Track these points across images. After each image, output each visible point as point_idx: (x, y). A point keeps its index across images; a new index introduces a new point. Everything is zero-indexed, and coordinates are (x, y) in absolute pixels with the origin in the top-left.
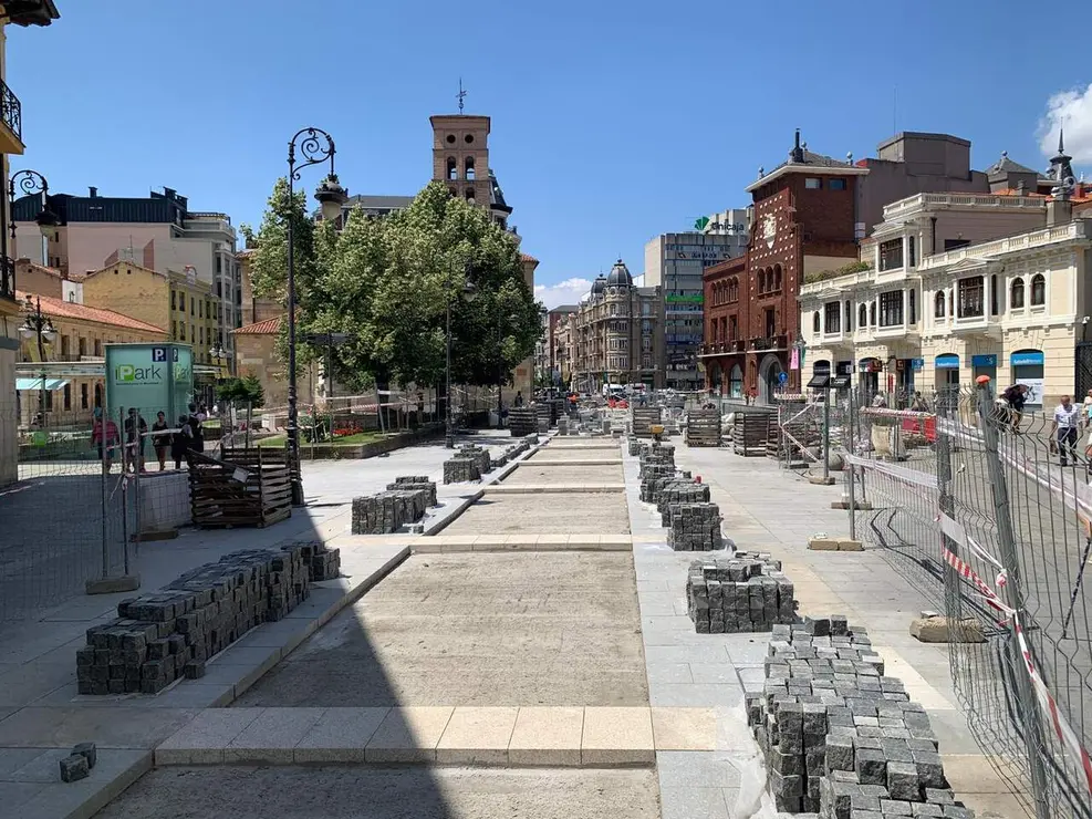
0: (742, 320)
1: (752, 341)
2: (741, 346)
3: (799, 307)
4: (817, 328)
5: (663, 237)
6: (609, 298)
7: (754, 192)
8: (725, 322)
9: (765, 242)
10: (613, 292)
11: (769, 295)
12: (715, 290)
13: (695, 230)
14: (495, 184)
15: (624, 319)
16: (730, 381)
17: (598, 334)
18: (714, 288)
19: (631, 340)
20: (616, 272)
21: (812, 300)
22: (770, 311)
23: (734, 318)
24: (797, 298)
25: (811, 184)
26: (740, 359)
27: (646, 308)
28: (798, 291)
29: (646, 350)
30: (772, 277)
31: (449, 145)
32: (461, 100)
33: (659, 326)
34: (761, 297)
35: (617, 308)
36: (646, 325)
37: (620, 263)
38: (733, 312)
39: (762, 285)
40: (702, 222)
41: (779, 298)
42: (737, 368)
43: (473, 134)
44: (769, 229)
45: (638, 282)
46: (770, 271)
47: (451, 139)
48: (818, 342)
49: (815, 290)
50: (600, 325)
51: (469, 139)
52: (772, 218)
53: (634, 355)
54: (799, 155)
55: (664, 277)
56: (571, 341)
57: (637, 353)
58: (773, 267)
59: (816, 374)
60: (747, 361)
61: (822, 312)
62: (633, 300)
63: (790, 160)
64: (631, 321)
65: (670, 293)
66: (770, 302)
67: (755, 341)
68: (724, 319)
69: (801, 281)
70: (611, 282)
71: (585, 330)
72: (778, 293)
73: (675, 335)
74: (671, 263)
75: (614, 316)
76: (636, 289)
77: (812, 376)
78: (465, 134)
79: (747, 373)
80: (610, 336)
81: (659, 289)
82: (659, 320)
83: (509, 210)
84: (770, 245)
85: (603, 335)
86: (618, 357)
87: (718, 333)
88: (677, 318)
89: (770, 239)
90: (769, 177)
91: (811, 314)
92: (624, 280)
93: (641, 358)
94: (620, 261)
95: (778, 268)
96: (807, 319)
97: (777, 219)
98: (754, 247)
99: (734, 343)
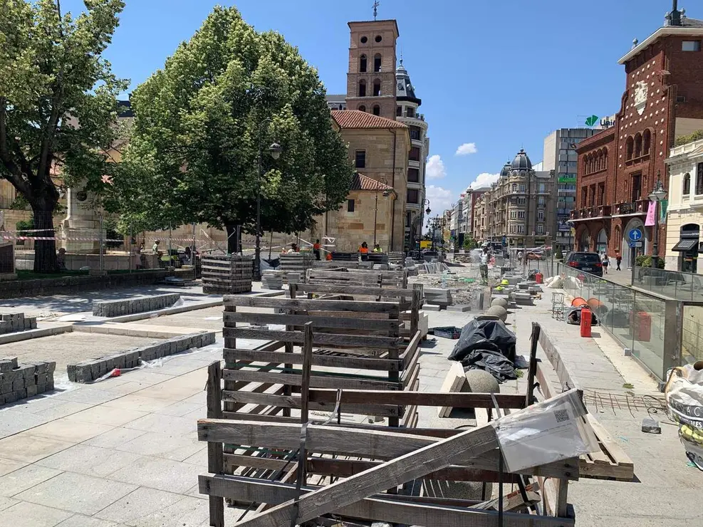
0: (610, 186)
1: (617, 206)
2: (607, 211)
3: (667, 171)
4: (686, 190)
5: (558, 131)
6: (512, 179)
7: (627, 63)
8: (594, 189)
9: (636, 109)
10: (515, 175)
11: (637, 161)
12: (586, 161)
13: (586, 127)
14: (408, 81)
15: (522, 195)
16: (596, 243)
17: (503, 207)
18: (586, 159)
19: (528, 212)
20: (518, 159)
21: (684, 162)
22: (637, 177)
23: (602, 185)
24: (667, 161)
25: (688, 47)
26: (606, 224)
27: (542, 187)
28: (667, 154)
29: (540, 220)
30: (641, 144)
31: (362, 44)
32: (375, 10)
33: (552, 201)
34: (629, 164)
35: (518, 187)
36: (541, 200)
37: (522, 152)
38: (601, 179)
39: (630, 152)
40: (592, 120)
41: (647, 164)
42: (603, 233)
43: (381, 35)
44: (640, 96)
45: (537, 168)
46: (639, 137)
47: (364, 40)
48: (686, 205)
49: (686, 152)
50: (504, 200)
51: (378, 39)
52: (643, 85)
53: (530, 224)
54: (675, 19)
55: (557, 163)
56: (485, 213)
57: (532, 223)
58: (642, 132)
59: (682, 238)
60: (613, 225)
61: (693, 174)
62: (532, 180)
63: (666, 23)
64: (529, 197)
65: (561, 176)
66: (639, 167)
67: (620, 205)
68: (593, 187)
69: (671, 143)
70: (514, 167)
71: (495, 205)
72: (648, 158)
73: (564, 209)
74: (564, 152)
75: (515, 193)
76: (534, 172)
77: (678, 240)
78: (376, 35)
79: (612, 238)
80: (511, 209)
81: (553, 173)
82: (553, 197)
83: (419, 102)
84: (640, 112)
85: (506, 208)
86: (517, 225)
87: (588, 200)
88: (567, 195)
89: (640, 106)
90: (643, 44)
91: (681, 176)
92: (525, 166)
93: (536, 226)
94: (522, 151)
95: (648, 133)
96: (676, 182)
97: (649, 85)
98: (624, 116)
99: (600, 208)
